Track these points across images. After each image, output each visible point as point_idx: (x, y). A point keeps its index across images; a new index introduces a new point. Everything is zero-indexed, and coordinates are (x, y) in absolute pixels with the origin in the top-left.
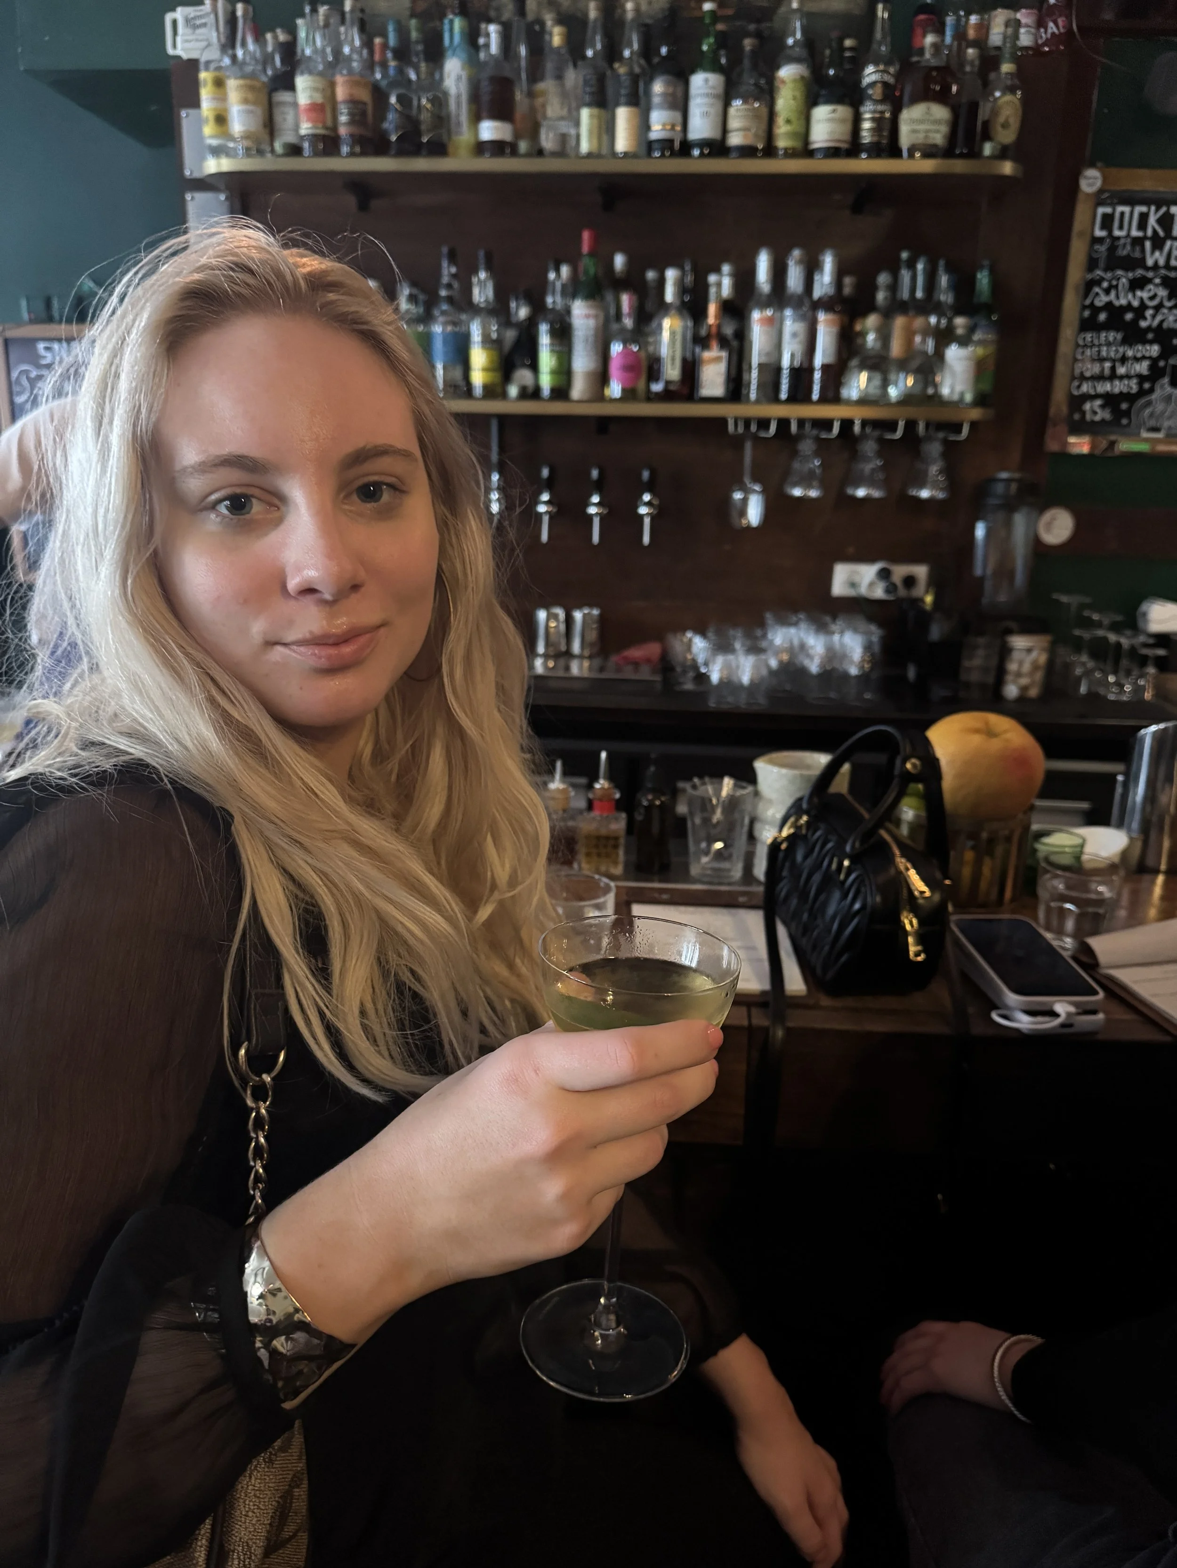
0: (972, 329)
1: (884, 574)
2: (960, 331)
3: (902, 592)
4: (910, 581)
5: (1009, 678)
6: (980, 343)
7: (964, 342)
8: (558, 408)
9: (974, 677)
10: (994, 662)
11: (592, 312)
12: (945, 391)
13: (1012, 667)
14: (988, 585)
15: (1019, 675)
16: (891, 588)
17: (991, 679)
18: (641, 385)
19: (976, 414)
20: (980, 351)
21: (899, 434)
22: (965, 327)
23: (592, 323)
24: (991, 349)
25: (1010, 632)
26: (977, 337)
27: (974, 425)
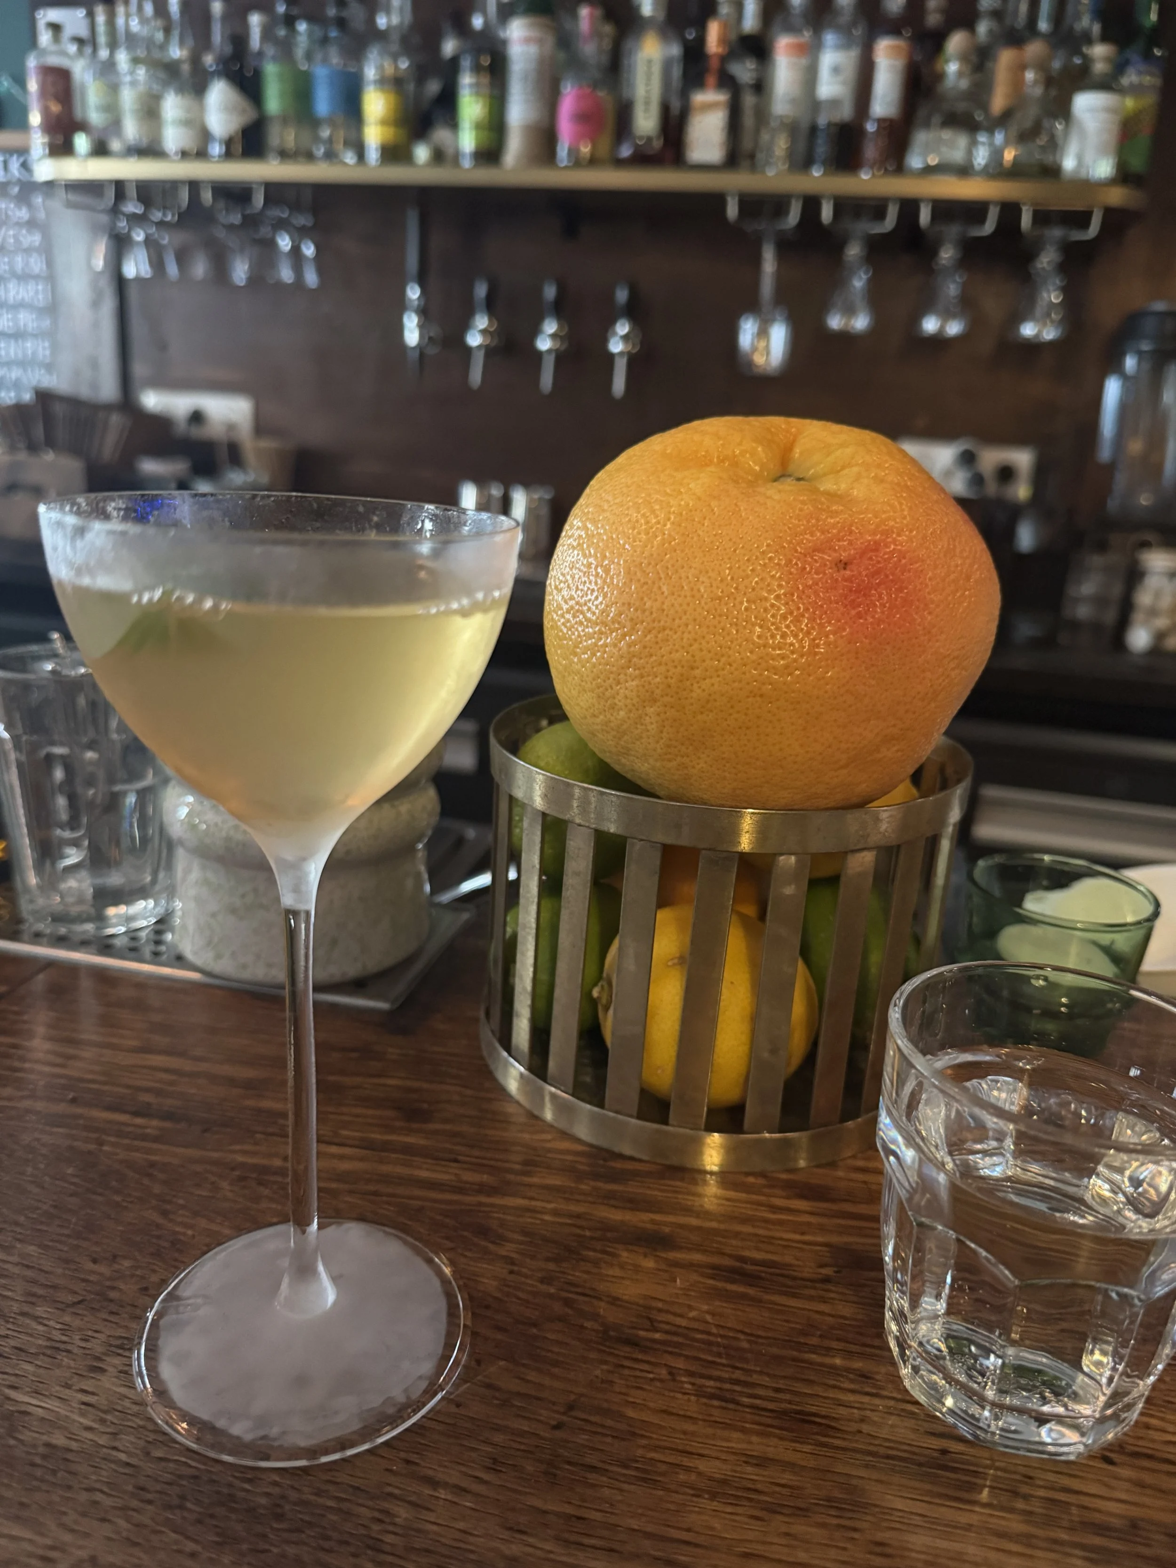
0: (1119, 67)
1: (968, 459)
2: (1099, 68)
3: (991, 488)
4: (1006, 473)
5: (1138, 617)
6: (1135, 90)
7: (1105, 85)
8: (485, 176)
9: (1083, 612)
10: (1117, 590)
11: (535, 33)
12: (1069, 163)
13: (1144, 598)
14: (1121, 480)
15: (1153, 612)
16: (977, 480)
17: (1110, 616)
18: (605, 142)
19: (1117, 196)
20: (1130, 103)
21: (989, 227)
22: (1107, 59)
23: (533, 50)
24: (1150, 100)
25: (1145, 545)
26: (1131, 78)
27: (1109, 212)
